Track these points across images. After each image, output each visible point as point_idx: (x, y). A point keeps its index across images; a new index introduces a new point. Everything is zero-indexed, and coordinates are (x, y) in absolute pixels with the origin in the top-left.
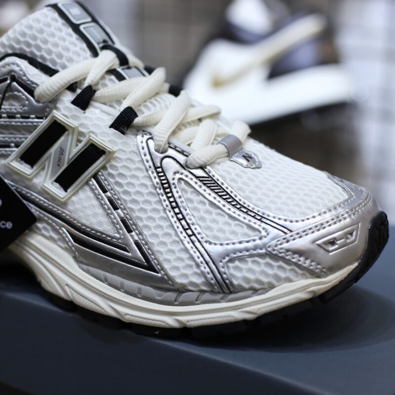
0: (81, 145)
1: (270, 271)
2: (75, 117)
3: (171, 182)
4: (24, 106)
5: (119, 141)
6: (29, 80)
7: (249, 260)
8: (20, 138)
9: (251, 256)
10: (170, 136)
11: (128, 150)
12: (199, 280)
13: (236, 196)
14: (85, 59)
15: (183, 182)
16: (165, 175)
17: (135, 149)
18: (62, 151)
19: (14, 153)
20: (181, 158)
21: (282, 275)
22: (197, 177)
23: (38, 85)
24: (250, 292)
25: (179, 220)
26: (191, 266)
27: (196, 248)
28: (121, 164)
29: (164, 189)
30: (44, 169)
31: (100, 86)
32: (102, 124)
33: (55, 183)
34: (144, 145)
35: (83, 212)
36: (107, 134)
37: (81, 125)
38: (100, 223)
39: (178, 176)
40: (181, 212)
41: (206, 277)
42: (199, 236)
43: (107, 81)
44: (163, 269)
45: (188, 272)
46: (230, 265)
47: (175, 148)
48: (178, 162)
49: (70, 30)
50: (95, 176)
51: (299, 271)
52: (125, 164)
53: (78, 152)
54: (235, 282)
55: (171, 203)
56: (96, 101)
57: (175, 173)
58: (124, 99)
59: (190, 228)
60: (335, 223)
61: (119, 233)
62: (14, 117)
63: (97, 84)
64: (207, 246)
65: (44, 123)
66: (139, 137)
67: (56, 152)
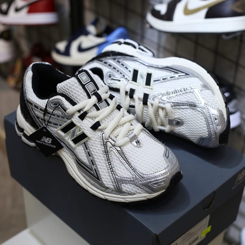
0: (80, 132)
1: (134, 189)
2: (79, 122)
3: (109, 151)
4: (63, 114)
5: (93, 133)
6: (64, 107)
7: (128, 184)
8: (61, 123)
9: (129, 183)
10: (110, 134)
11: (96, 137)
12: (112, 187)
13: (129, 160)
14: (85, 100)
15: (112, 151)
16: (107, 148)
17: (98, 137)
18: (74, 132)
19: (59, 128)
20: (113, 142)
21: (138, 191)
22: (117, 151)
23: (67, 109)
24: (128, 194)
25: (109, 165)
26: (110, 182)
27: (113, 176)
28: (93, 142)
29: (106, 153)
30: (69, 135)
31: (89, 112)
32: (88, 126)
33: (72, 141)
34: (101, 136)
35: (80, 154)
36: (89, 130)
37: (81, 125)
38: (85, 159)
39: (111, 149)
40: (110, 162)
41: (114, 187)
42: (114, 172)
43: (92, 110)
44: (102, 180)
45: (109, 183)
46: (122, 184)
47: (111, 139)
48: (112, 144)
49: (81, 88)
50: (84, 143)
51: (144, 191)
52: (94, 142)
53: (79, 134)
54: (123, 190)
55: (107, 158)
56: (87, 117)
57: (110, 148)
58: (97, 117)
59: (112, 169)
60: (162, 176)
61: (90, 165)
62: (59, 117)
63: (88, 110)
64: (116, 176)
65: (69, 121)
66: (100, 132)
67: (72, 131)
